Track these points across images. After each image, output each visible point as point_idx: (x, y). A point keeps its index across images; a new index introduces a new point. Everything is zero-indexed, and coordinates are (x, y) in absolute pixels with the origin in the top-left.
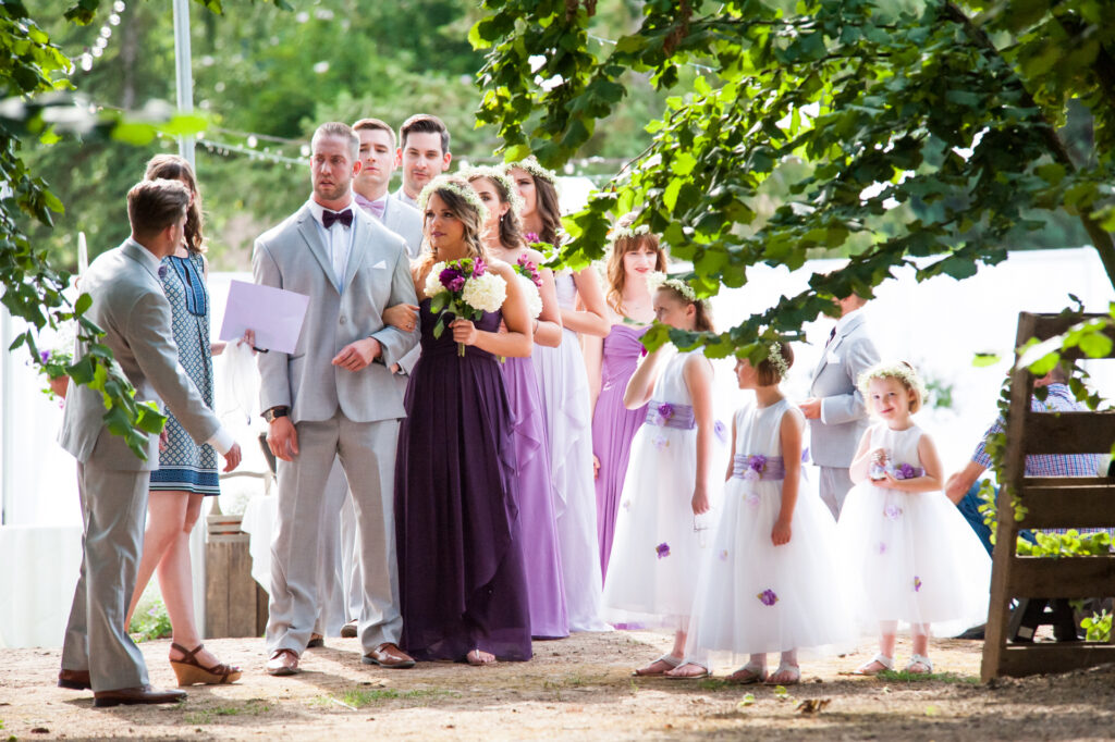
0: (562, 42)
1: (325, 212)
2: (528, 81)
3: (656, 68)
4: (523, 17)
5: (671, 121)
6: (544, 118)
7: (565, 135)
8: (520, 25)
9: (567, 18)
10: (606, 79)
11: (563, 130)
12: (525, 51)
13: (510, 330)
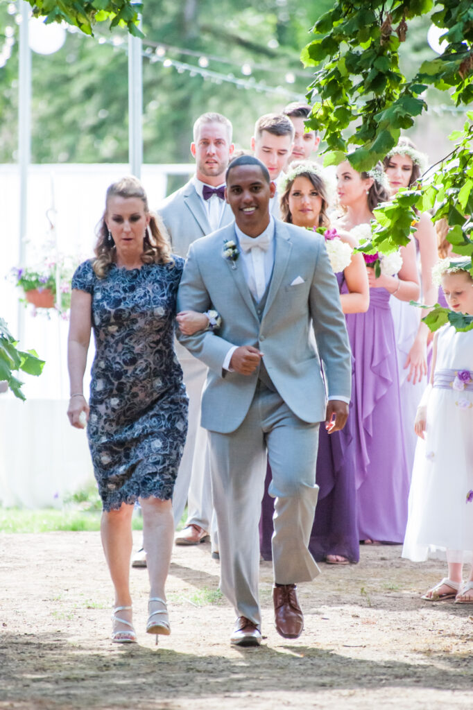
0: (376, 64)
1: (205, 187)
2: (349, 95)
3: (457, 86)
4: (346, 41)
5: (470, 130)
6: (359, 127)
7: (374, 143)
8: (344, 47)
9: (382, 43)
10: (411, 96)
11: (373, 138)
12: (346, 70)
13: (352, 292)
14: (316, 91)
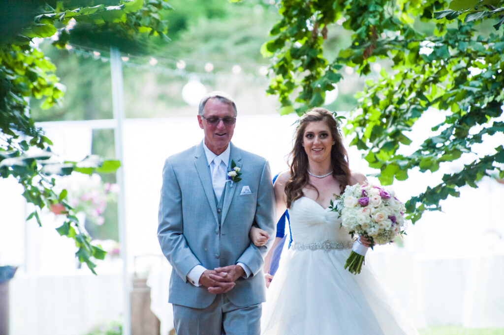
0: (310, 53)
2: (292, 73)
3: (359, 65)
4: (290, 39)
5: (367, 92)
6: (301, 92)
7: (311, 101)
9: (312, 40)
10: (333, 71)
11: (310, 98)
12: (290, 58)
14: (272, 71)
